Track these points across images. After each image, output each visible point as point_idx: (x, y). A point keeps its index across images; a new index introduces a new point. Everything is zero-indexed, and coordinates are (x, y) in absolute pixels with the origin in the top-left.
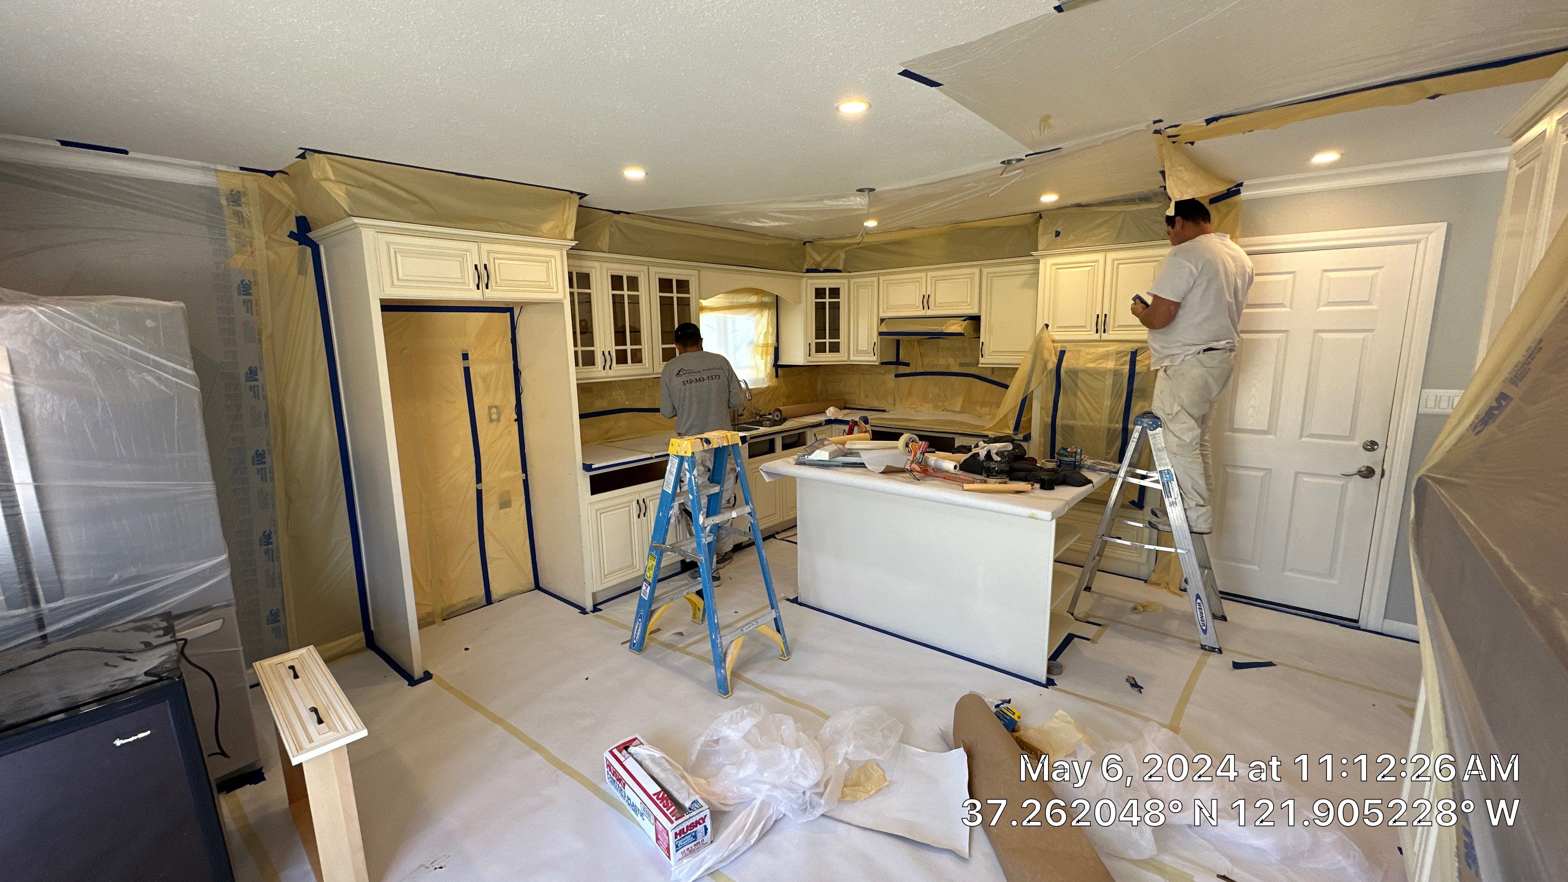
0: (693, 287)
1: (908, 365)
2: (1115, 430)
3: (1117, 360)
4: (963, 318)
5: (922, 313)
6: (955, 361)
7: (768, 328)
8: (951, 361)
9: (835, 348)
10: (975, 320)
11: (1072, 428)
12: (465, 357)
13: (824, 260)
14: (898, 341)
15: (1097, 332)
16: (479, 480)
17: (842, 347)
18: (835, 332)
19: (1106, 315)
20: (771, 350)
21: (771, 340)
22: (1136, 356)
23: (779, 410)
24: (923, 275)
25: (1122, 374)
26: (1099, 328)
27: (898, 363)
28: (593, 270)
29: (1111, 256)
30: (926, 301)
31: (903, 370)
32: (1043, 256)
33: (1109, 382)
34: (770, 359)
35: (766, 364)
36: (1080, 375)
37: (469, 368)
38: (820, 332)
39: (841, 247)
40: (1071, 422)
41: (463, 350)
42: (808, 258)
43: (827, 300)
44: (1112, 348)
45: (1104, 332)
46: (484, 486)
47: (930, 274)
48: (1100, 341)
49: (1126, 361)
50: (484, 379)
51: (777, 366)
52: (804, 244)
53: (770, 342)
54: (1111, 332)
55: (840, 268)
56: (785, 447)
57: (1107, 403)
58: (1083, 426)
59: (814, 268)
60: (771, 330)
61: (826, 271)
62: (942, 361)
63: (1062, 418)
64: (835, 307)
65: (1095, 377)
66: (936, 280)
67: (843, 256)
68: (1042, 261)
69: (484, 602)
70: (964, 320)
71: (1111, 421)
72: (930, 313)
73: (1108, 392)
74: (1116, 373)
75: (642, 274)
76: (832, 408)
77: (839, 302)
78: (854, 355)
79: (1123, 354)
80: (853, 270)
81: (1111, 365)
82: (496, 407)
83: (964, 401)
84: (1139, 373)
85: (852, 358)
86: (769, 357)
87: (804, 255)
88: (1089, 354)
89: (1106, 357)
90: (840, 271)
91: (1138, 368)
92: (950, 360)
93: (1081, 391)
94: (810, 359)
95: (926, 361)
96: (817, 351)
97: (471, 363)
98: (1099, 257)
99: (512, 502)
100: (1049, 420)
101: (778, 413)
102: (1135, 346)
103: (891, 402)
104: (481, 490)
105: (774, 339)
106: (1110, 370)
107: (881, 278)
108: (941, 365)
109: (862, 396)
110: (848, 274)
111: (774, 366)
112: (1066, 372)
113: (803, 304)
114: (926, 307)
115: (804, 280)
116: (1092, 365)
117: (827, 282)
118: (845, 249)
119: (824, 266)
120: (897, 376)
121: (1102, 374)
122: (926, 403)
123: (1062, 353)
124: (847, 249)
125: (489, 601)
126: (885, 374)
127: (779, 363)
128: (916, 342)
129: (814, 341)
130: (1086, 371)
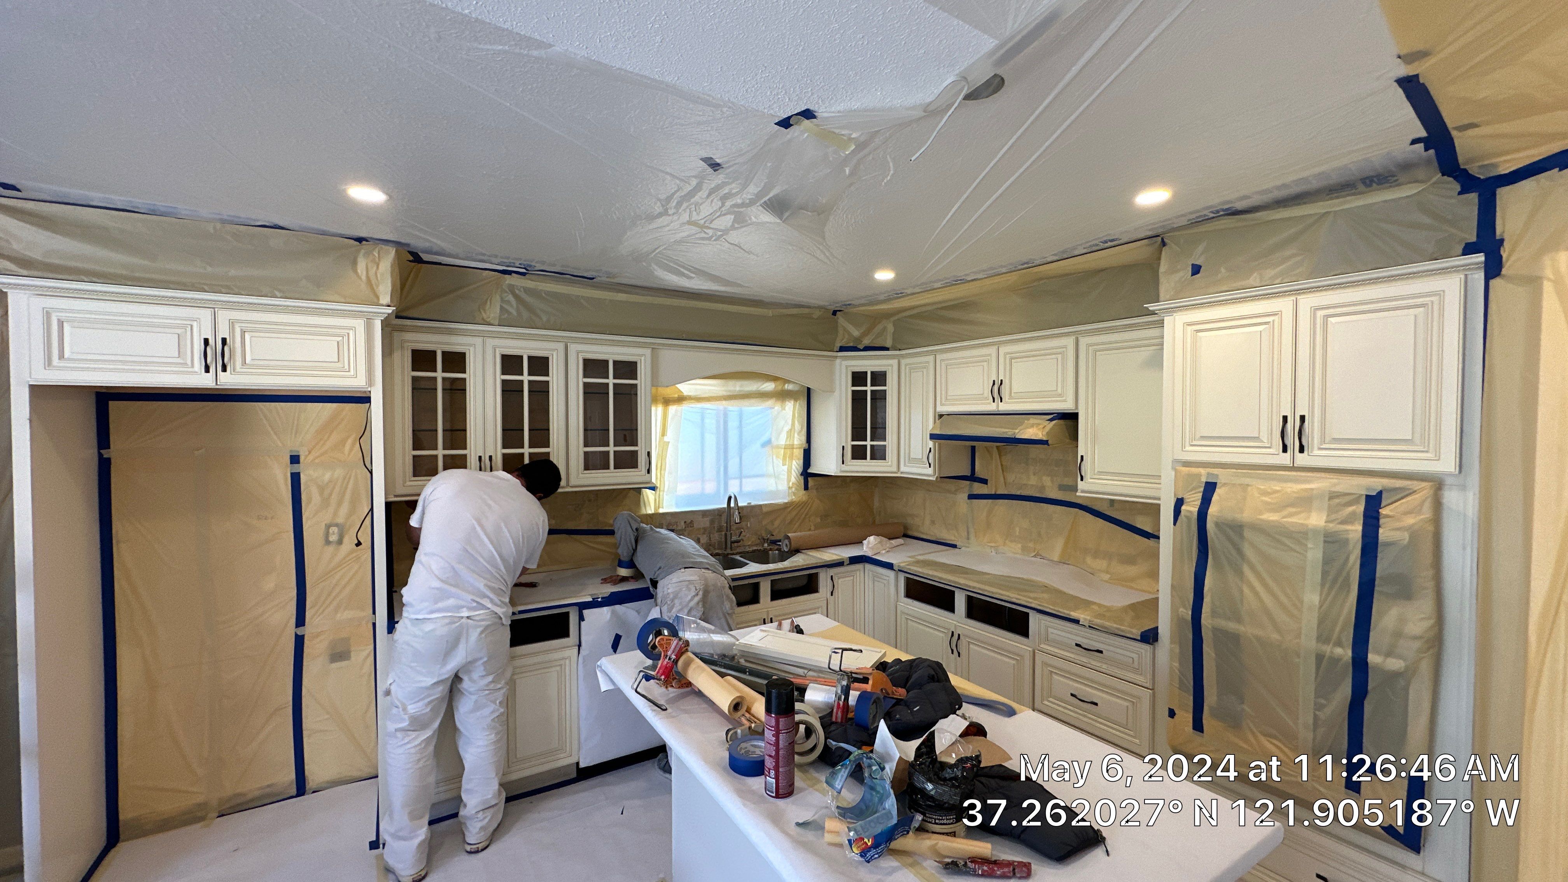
0: (643, 371)
1: (984, 481)
2: (1335, 661)
3: (1331, 511)
4: (1052, 416)
5: (992, 407)
6: (1052, 481)
7: (793, 424)
8: (1047, 481)
9: (879, 454)
10: (1071, 418)
11: (1235, 639)
12: (295, 459)
13: (865, 334)
14: (973, 448)
15: (1285, 450)
16: (300, 621)
17: (891, 453)
18: (879, 431)
19: (1303, 418)
20: (799, 454)
21: (799, 440)
22: (1379, 506)
23: (788, 538)
24: (992, 350)
25: (1347, 541)
26: (1289, 442)
27: (972, 478)
28: (472, 349)
29: (1307, 302)
30: (997, 390)
31: (979, 489)
32: (1171, 311)
33: (1315, 554)
34: (797, 464)
35: (789, 472)
36: (1247, 533)
37: (299, 474)
38: (858, 432)
39: (887, 315)
40: (1232, 626)
41: (291, 451)
42: (841, 331)
43: (869, 388)
44: (1320, 484)
45: (1302, 450)
46: (308, 631)
47: (1003, 350)
48: (1293, 468)
49: (1354, 513)
50: (321, 489)
51: (806, 474)
52: (835, 313)
53: (796, 443)
54: (1316, 452)
55: (888, 345)
56: (777, 594)
57: (1312, 598)
58: (1258, 638)
59: (851, 345)
60: (797, 426)
61: (867, 349)
62: (1033, 481)
63: (1214, 614)
64: (879, 398)
65: (1278, 541)
66: (1011, 359)
67: (890, 328)
68: (1167, 320)
69: (294, 791)
70: (1051, 420)
71: (1323, 637)
72: (1003, 407)
73: (1314, 574)
74: (1332, 541)
75: (555, 354)
76: (872, 538)
77: (885, 391)
78: (905, 465)
79: (1347, 498)
80: (904, 347)
81: (1317, 519)
82: (337, 525)
83: (1066, 544)
84: (1388, 544)
85: (903, 468)
86: (794, 462)
87: (835, 328)
88: (1265, 493)
89: (1305, 502)
90: (887, 349)
91: (1384, 534)
92: (1044, 478)
93: (1253, 568)
94: (844, 468)
95: (1011, 478)
96: (854, 458)
97: (301, 468)
98: (1284, 305)
99: (352, 654)
100: (1188, 614)
101: (787, 541)
102: (1376, 484)
103: (964, 534)
104: (303, 636)
105: (804, 438)
106: (1315, 531)
107: (938, 356)
108: (1032, 485)
109: (927, 522)
110: (898, 352)
111: (801, 475)
112: (1217, 524)
113: (837, 394)
114: (997, 399)
115: (838, 361)
116: (1273, 517)
117: (868, 363)
118: (892, 319)
119: (866, 342)
120: (972, 497)
121: (1300, 536)
122: (1011, 541)
123: (1210, 488)
124: (896, 318)
125: (302, 788)
126: (955, 492)
127: (810, 471)
128: (995, 449)
129: (851, 443)
130: (1260, 529)
